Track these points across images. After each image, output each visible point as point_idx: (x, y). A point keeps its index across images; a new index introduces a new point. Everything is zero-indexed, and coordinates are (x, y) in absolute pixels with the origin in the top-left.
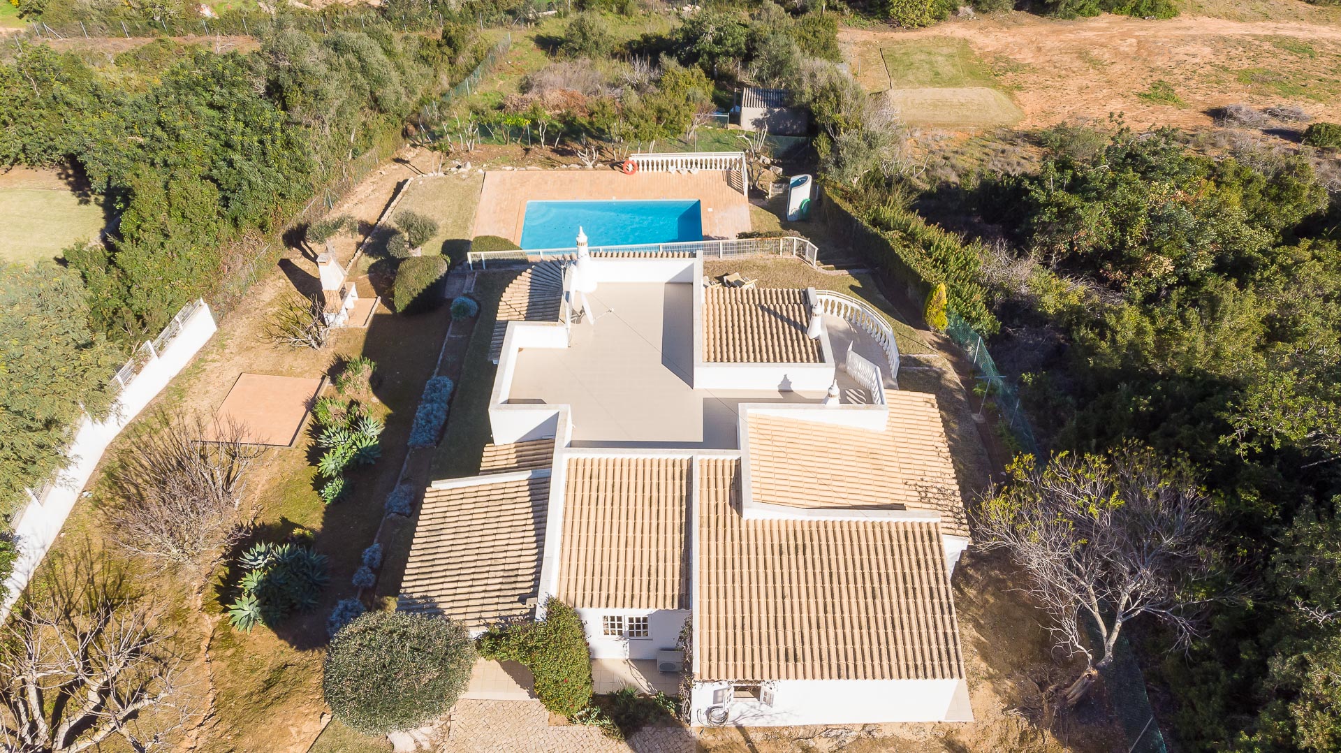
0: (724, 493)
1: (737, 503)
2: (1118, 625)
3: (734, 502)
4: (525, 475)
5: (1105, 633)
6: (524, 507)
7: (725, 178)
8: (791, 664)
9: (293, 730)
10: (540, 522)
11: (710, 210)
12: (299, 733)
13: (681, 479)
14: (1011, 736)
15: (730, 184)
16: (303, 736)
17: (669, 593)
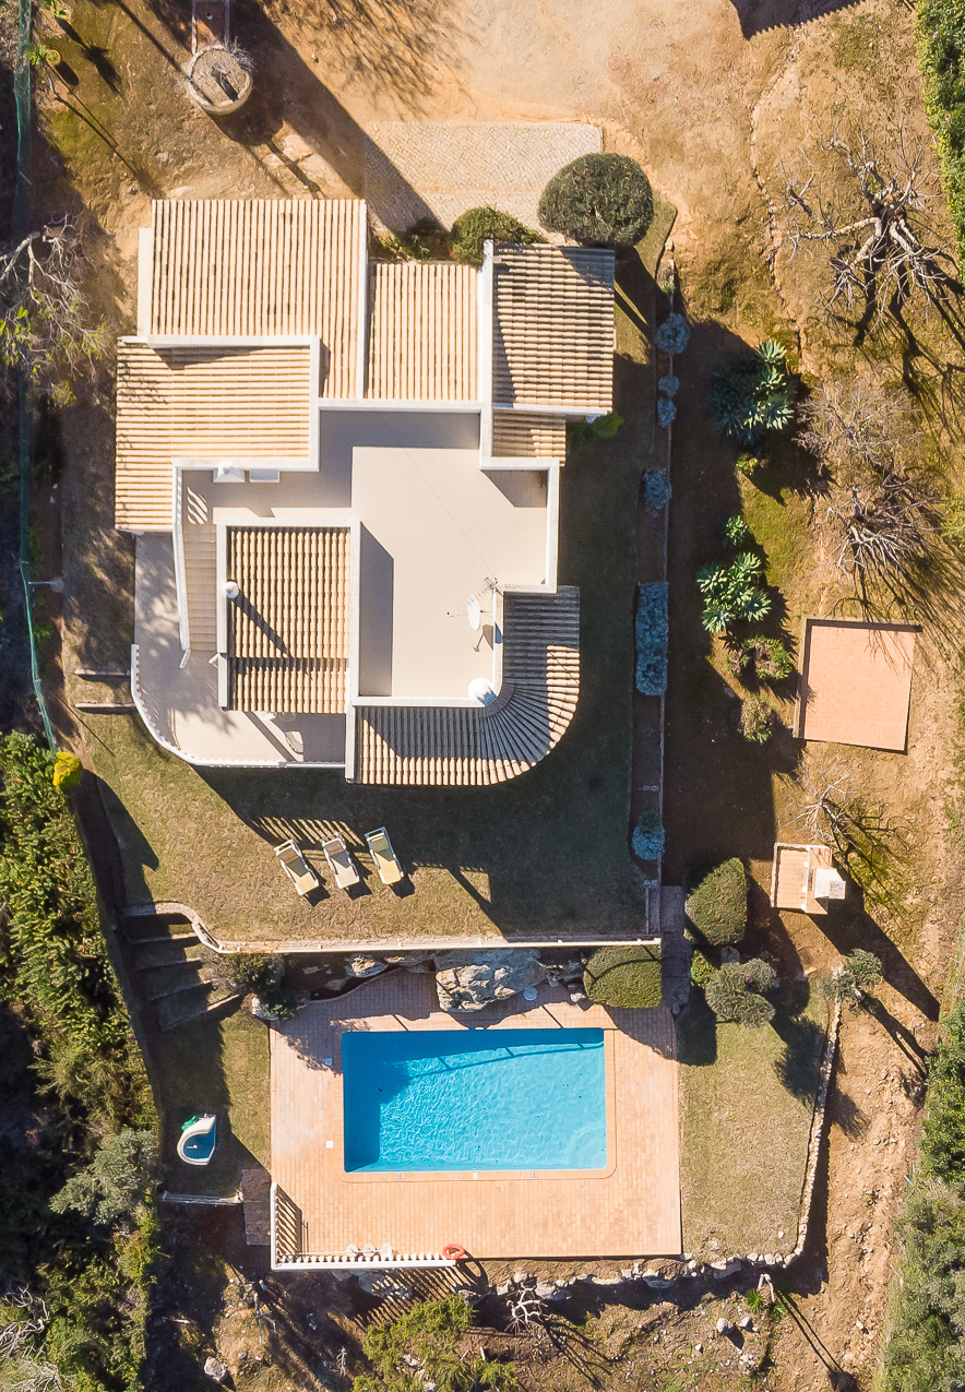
0: (335, 363)
1: (325, 353)
2: (19, 249)
3: (327, 353)
4: (518, 406)
5: (30, 247)
6: (517, 371)
7: (304, 1230)
8: (288, 212)
9: (693, 236)
10: (499, 348)
11: (330, 1144)
12: (688, 234)
13: (373, 380)
14: (114, 212)
15: (298, 1213)
16: (684, 230)
17: (385, 277)
